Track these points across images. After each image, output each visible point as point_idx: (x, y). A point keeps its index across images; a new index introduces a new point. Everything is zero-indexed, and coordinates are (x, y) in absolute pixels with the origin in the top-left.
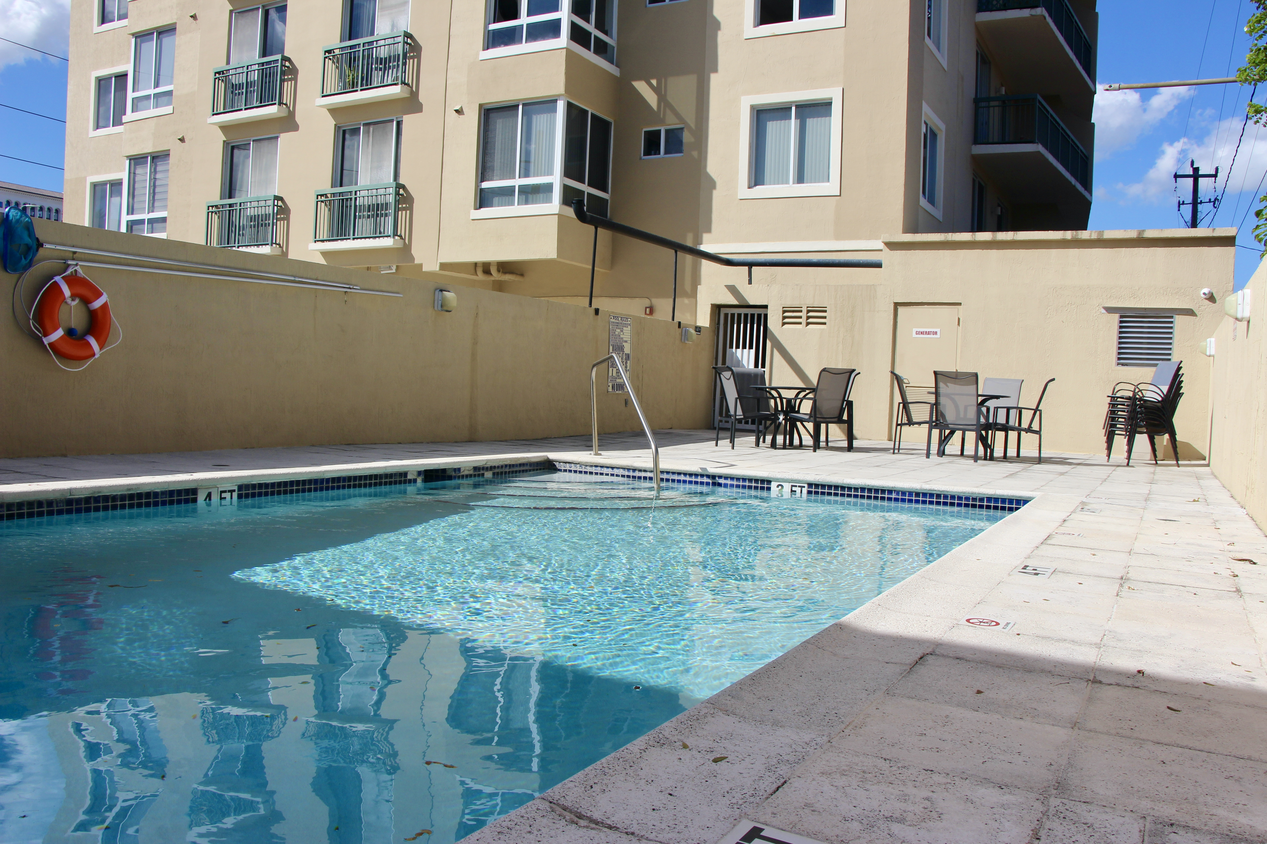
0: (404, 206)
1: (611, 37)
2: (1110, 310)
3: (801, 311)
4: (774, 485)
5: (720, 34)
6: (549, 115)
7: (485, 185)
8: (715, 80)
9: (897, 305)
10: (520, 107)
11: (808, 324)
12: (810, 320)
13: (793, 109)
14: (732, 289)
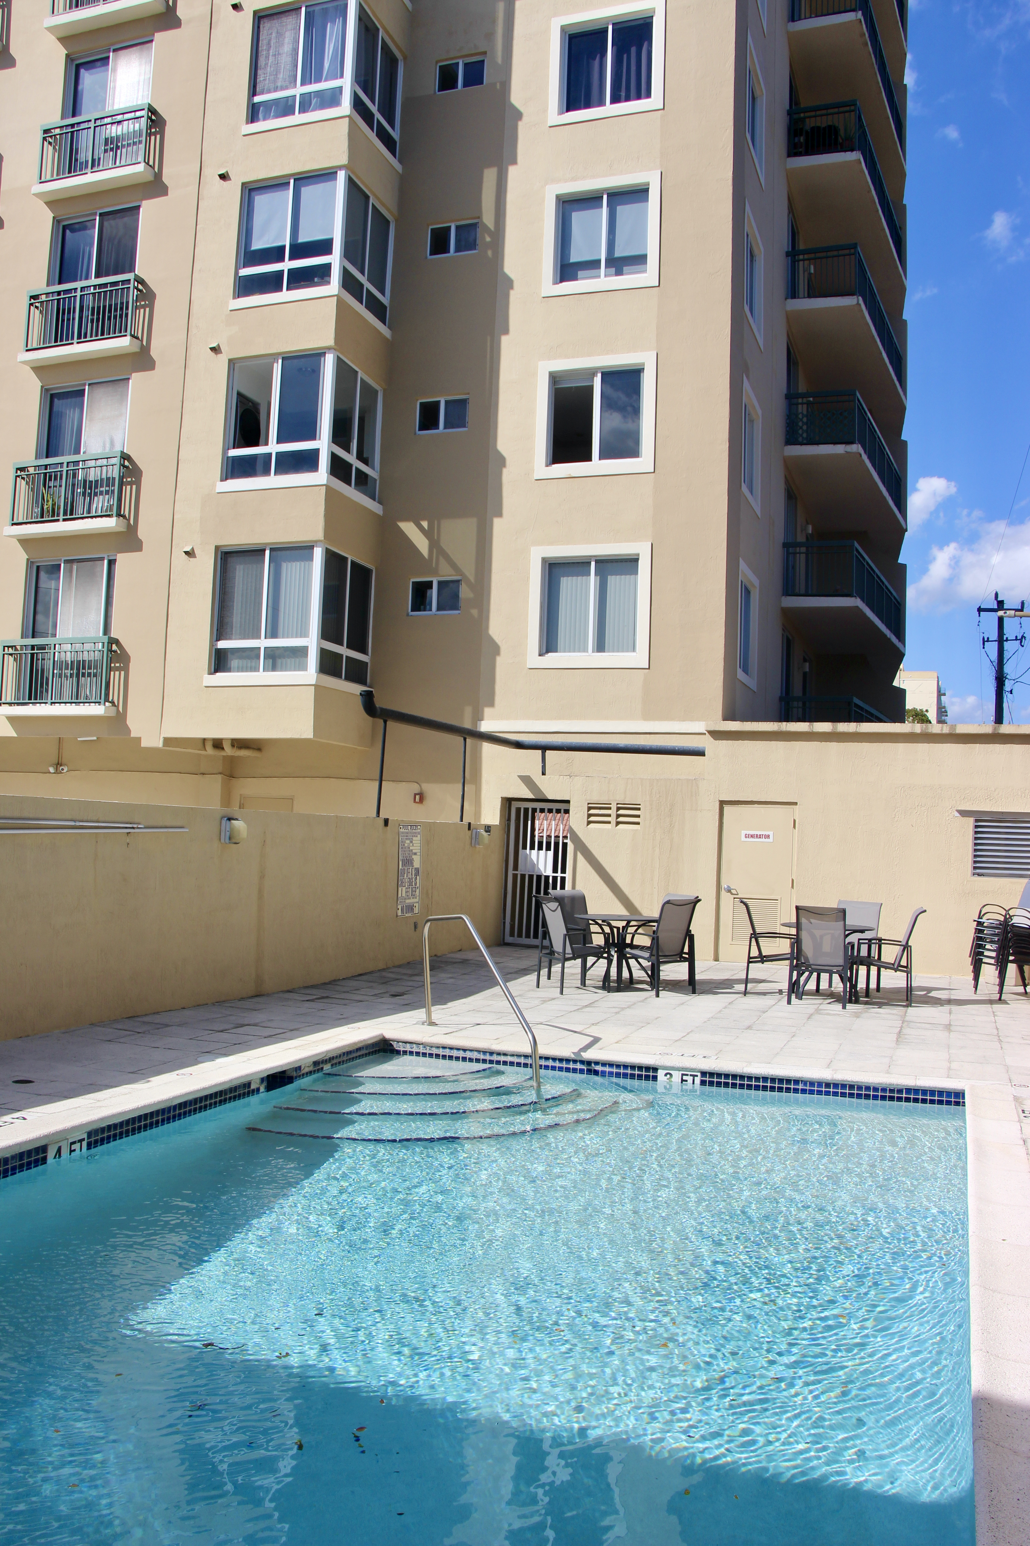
0: (118, 665)
1: (373, 468)
2: (964, 813)
3: (610, 808)
4: (661, 1074)
5: (505, 472)
6: (303, 563)
7: (222, 644)
8: (499, 526)
9: (722, 803)
10: (267, 552)
11: (618, 823)
12: (621, 819)
13: (593, 564)
14: (527, 781)
